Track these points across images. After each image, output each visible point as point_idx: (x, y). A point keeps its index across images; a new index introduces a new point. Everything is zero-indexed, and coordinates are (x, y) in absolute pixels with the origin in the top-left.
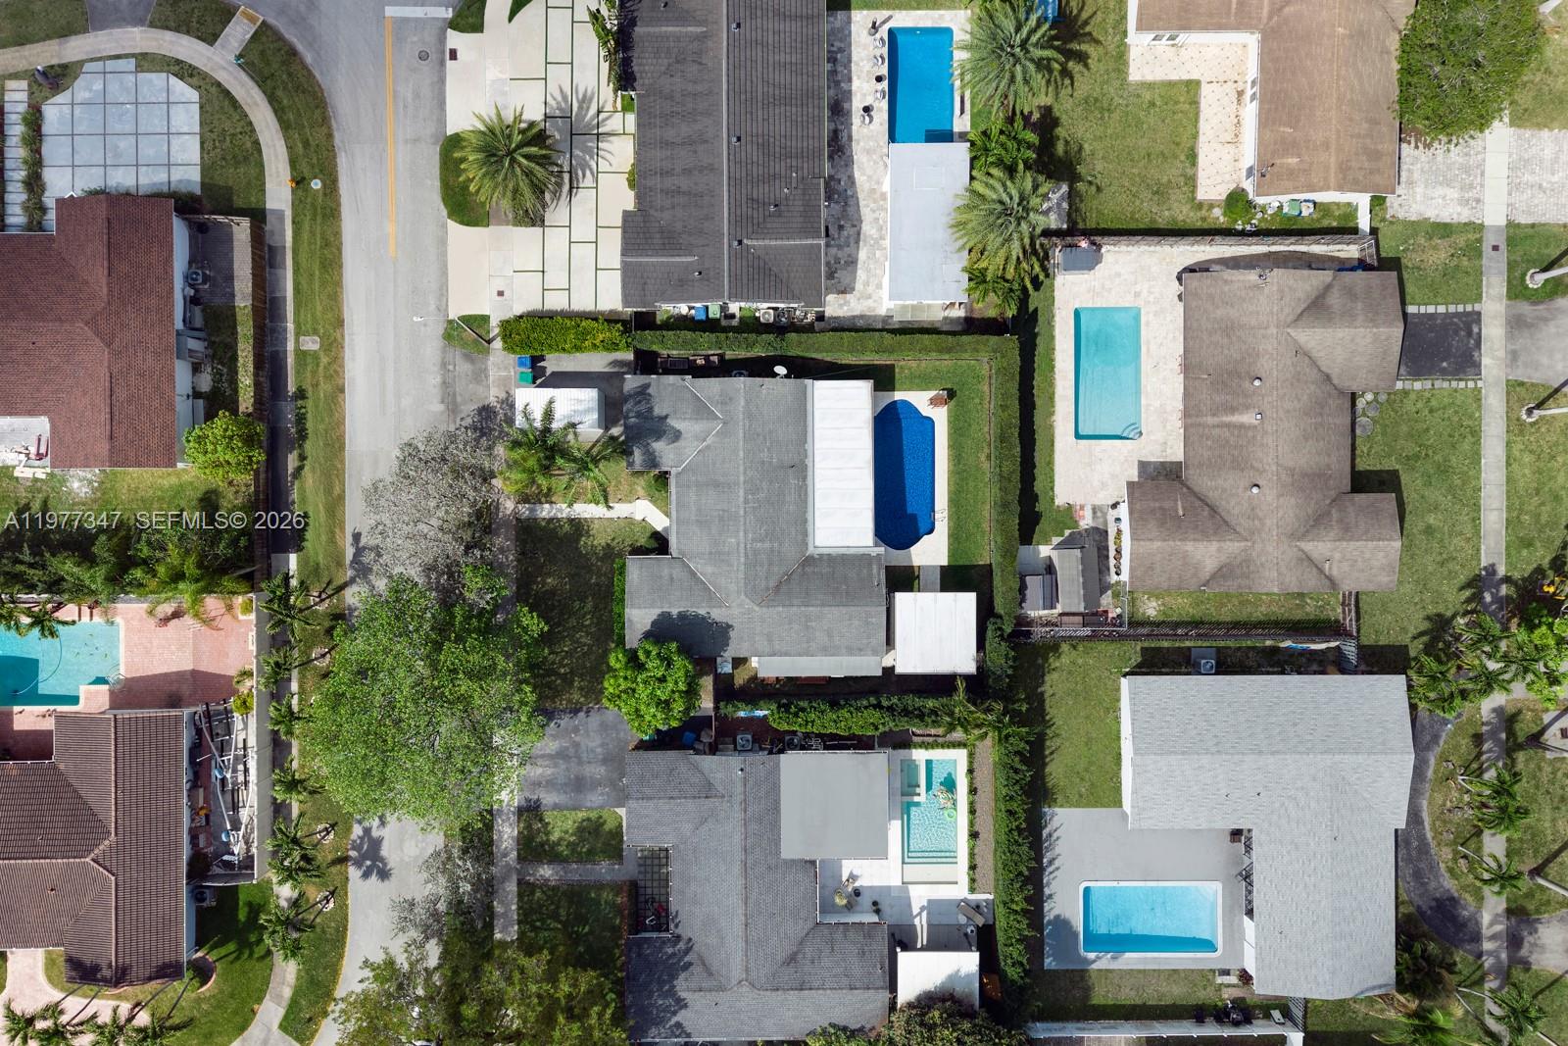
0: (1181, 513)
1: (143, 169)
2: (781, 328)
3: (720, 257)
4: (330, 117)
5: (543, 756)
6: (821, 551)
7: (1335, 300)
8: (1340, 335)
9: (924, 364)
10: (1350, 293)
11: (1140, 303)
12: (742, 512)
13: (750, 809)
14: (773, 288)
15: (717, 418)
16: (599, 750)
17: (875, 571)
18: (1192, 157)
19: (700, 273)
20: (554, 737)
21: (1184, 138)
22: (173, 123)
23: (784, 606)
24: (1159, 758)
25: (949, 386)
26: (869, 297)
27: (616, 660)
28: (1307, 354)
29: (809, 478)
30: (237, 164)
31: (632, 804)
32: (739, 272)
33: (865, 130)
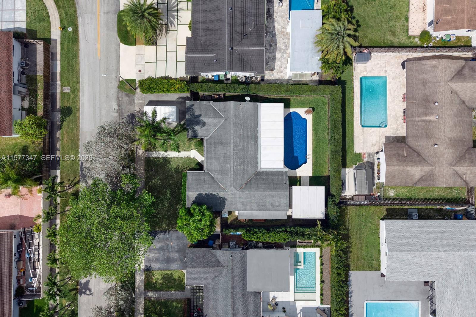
0: (405, 155)
1: (4, 23)
2: (248, 82)
3: (224, 55)
4: (76, 4)
5: (154, 249)
6: (263, 170)
7: (466, 71)
8: (469, 86)
9: (303, 98)
10: (472, 69)
11: (387, 75)
12: (232, 154)
13: (235, 272)
14: (245, 67)
15: (223, 117)
16: (176, 247)
17: (284, 178)
18: (407, 19)
19: (216, 61)
20: (159, 242)
21: (404, 11)
22: (16, 6)
23: (248, 191)
24: (398, 253)
25: (313, 106)
26: (282, 72)
27: (182, 212)
28: (456, 93)
29: (259, 141)
30: (40, 21)
31: (188, 269)
32: (231, 60)
33: (280, 9)
